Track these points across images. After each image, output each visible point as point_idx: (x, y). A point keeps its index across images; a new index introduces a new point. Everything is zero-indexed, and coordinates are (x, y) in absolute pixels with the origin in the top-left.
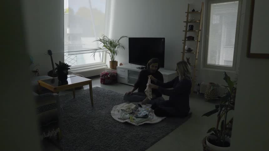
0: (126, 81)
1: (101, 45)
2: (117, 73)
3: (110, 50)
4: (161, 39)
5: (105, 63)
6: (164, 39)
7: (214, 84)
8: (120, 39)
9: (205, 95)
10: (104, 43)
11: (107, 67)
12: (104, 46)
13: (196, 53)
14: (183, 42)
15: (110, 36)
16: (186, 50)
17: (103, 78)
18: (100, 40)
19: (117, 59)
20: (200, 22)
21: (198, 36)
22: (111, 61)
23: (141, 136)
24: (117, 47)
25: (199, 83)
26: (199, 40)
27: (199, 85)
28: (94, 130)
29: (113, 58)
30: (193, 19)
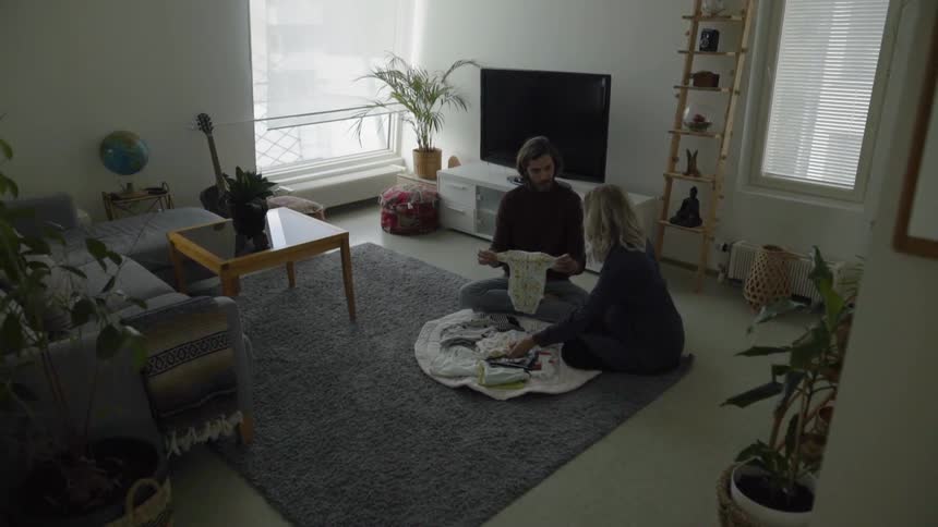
0: (469, 224)
1: (384, 91)
2: (437, 195)
3: (416, 111)
4: (597, 78)
5: (398, 153)
6: (608, 78)
7: (780, 250)
8: (450, 71)
9: (747, 290)
10: (393, 86)
11: (403, 168)
12: (396, 95)
13: (723, 136)
14: (678, 91)
15: (415, 60)
16: (685, 124)
17: (390, 212)
18: (380, 75)
19: (437, 141)
20: (744, 19)
21: (733, 73)
22: (417, 147)
23: (513, 440)
24: (438, 101)
25: (728, 243)
26: (737, 86)
27: (725, 248)
28: (357, 410)
29: (425, 138)
30: (721, 6)
